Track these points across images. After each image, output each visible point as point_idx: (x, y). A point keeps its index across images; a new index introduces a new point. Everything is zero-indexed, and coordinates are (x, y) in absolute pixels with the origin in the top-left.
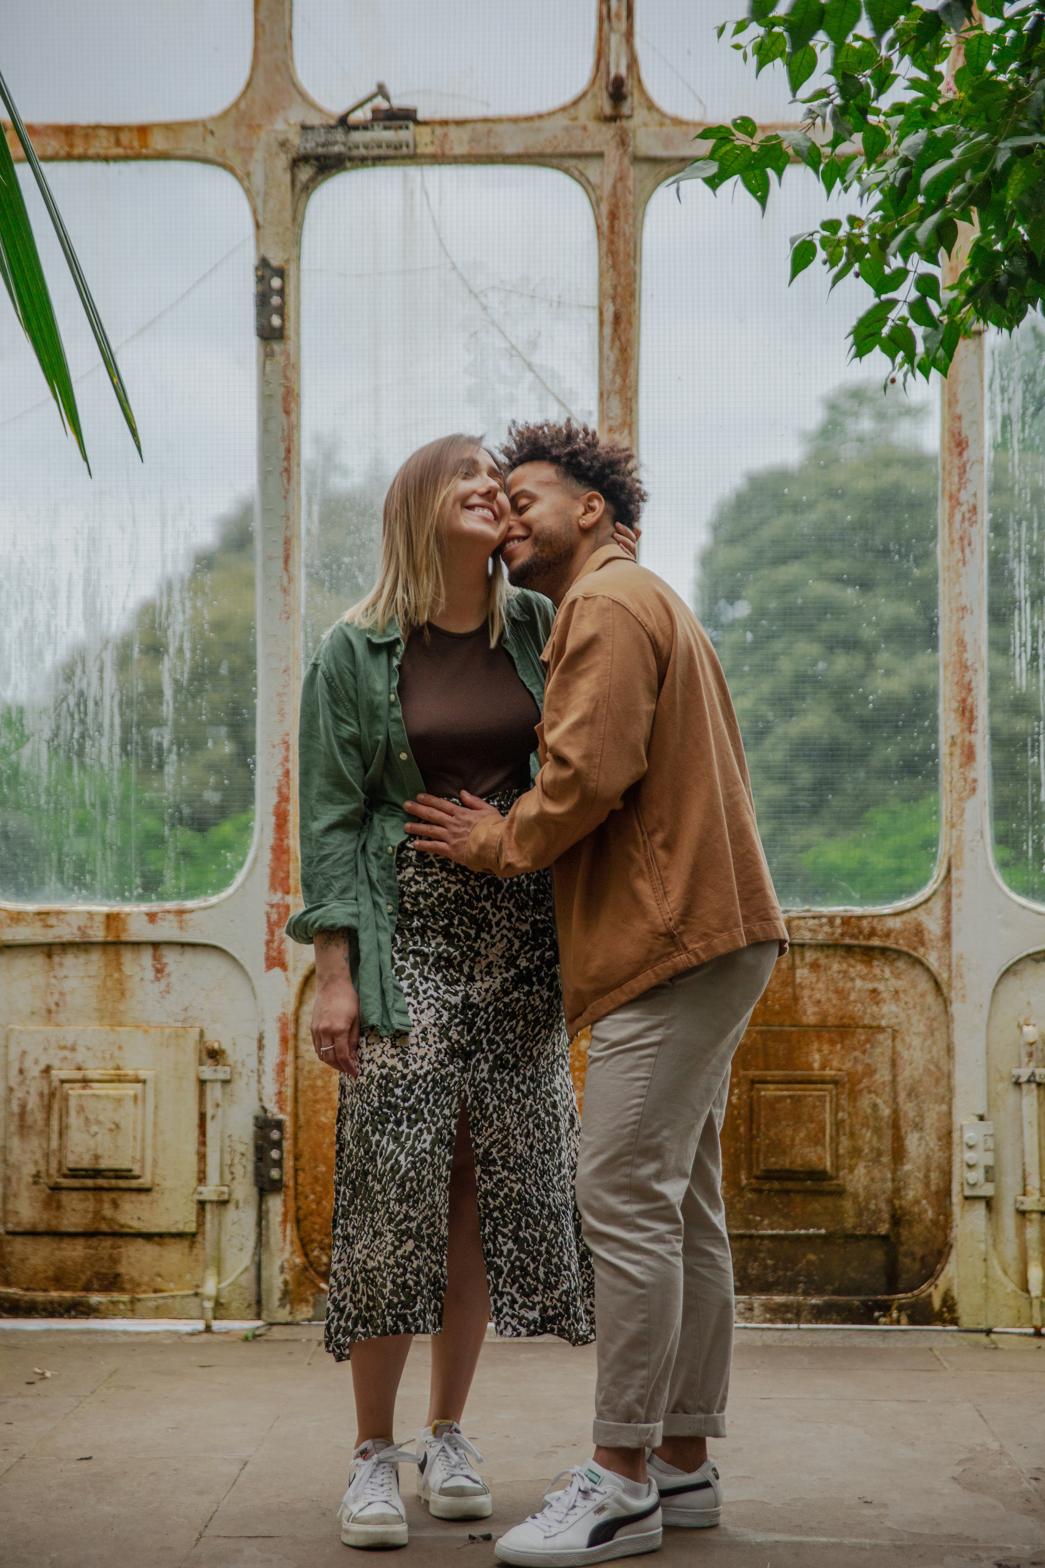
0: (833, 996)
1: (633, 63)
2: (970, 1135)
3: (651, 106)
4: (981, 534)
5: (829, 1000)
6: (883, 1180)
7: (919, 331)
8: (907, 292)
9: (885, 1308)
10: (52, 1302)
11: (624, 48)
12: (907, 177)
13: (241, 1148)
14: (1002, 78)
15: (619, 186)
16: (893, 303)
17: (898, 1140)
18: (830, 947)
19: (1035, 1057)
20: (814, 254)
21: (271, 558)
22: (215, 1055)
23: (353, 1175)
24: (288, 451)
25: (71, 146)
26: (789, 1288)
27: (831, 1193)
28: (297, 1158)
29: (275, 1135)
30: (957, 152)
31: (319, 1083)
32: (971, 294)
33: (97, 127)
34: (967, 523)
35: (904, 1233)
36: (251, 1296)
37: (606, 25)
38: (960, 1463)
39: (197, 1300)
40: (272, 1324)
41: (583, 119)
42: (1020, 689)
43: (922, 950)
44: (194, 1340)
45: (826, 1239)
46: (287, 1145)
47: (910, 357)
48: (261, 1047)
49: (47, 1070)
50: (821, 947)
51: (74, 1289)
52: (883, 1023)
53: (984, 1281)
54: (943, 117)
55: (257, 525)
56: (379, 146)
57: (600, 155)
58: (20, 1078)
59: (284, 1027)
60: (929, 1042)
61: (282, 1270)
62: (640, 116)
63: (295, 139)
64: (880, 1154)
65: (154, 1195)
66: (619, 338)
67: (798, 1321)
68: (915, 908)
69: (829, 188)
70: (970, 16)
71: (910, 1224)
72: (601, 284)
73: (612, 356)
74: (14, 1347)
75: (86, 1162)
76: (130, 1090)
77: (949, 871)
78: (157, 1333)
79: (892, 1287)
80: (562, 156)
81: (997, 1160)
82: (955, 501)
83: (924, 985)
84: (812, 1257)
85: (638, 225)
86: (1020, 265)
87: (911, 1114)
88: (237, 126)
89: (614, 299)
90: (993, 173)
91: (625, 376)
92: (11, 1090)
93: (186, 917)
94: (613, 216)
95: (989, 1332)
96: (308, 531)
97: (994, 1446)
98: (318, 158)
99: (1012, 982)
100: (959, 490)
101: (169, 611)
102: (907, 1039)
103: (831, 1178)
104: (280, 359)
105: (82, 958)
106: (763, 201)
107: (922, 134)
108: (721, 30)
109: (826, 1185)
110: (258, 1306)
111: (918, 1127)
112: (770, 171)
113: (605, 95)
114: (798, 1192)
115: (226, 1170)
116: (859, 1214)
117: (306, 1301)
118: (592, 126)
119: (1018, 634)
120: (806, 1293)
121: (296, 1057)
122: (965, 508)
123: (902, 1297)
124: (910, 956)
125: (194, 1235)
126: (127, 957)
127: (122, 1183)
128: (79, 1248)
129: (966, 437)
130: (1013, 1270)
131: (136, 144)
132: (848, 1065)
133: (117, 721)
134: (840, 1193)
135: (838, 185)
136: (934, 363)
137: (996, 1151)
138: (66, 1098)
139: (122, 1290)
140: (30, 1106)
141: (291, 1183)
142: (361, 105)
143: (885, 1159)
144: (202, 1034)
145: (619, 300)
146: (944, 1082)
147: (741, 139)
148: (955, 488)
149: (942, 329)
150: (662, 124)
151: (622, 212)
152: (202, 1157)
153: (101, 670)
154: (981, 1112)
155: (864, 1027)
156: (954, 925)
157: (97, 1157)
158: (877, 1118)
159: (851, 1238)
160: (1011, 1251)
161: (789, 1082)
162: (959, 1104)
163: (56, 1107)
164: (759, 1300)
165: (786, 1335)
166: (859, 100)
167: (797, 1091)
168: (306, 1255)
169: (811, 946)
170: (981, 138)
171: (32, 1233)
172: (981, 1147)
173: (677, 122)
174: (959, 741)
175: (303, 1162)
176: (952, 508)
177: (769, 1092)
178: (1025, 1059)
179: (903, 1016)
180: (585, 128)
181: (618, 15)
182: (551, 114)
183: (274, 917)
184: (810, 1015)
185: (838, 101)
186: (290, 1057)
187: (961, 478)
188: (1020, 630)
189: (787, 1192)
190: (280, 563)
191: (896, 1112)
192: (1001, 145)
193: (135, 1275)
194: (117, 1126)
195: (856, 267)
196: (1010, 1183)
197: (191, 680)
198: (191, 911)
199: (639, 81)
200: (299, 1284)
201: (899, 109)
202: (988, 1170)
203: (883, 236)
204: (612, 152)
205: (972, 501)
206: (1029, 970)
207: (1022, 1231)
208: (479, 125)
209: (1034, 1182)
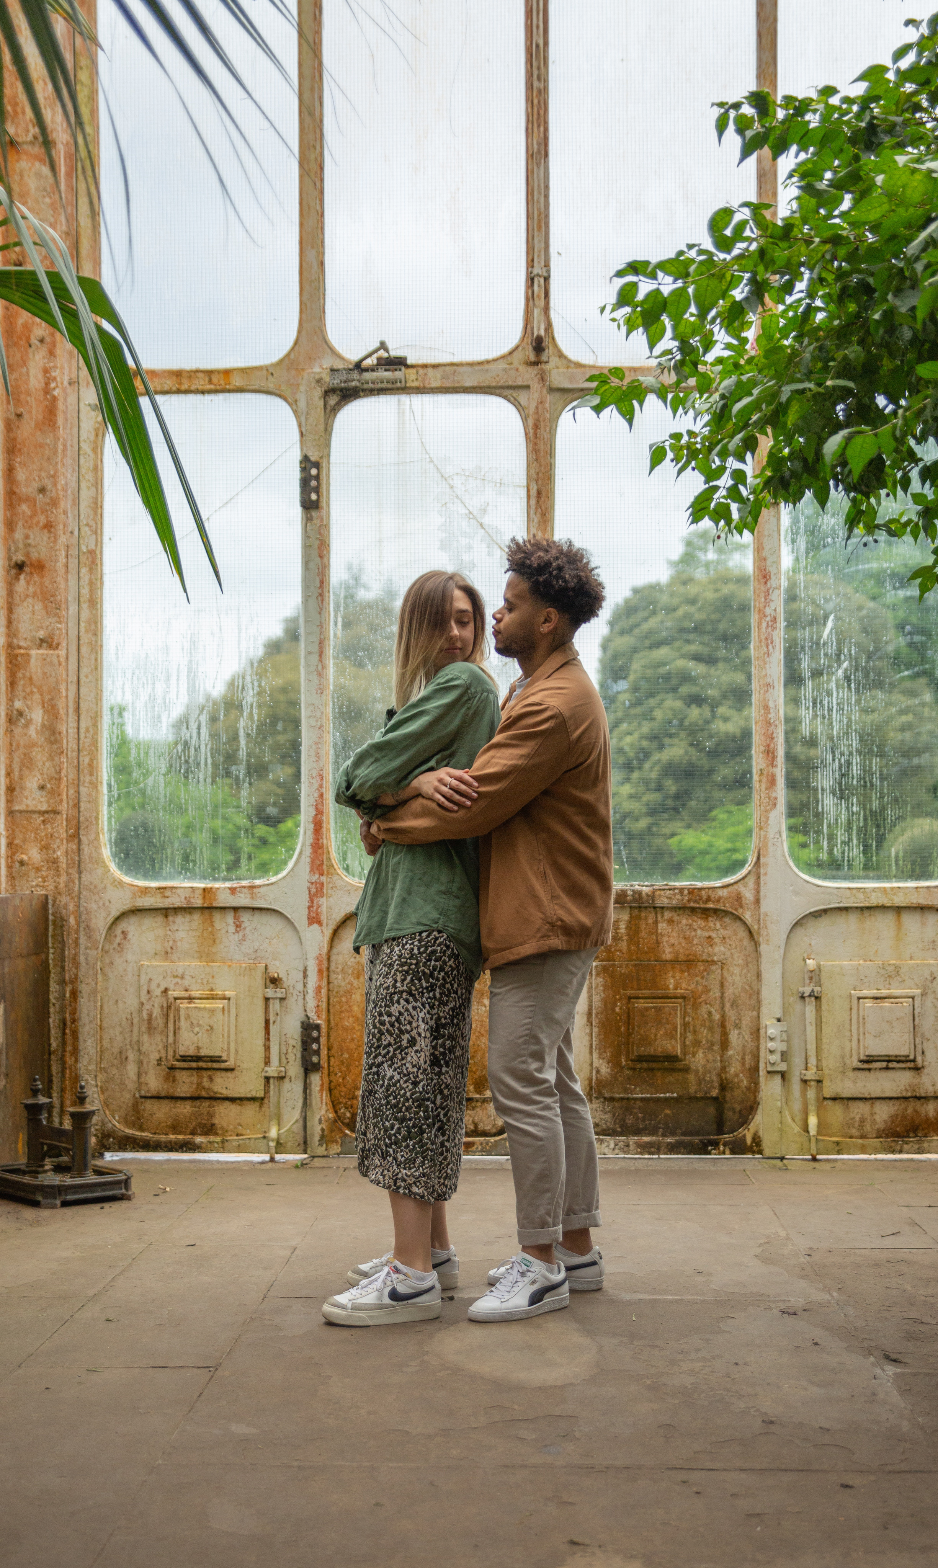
0: (683, 941)
1: (549, 327)
2: (771, 1031)
3: (561, 355)
4: (780, 635)
5: (680, 943)
6: (715, 1061)
7: (734, 507)
8: (725, 481)
9: (715, 1144)
10: (170, 1142)
11: (543, 317)
12: (725, 406)
13: (293, 1042)
14: (786, 343)
15: (540, 407)
16: (717, 488)
17: (725, 1035)
18: (680, 909)
19: (813, 980)
20: (665, 455)
21: (310, 653)
22: (275, 981)
24: (322, 582)
25: (180, 384)
26: (653, 1132)
27: (680, 1070)
28: (329, 1049)
29: (315, 1034)
30: (756, 392)
31: (344, 999)
32: (768, 483)
33: (197, 371)
34: (769, 629)
35: (728, 1095)
36: (299, 1138)
37: (531, 302)
38: (760, 1245)
39: (265, 1141)
40: (314, 1157)
41: (516, 364)
42: (805, 738)
43: (740, 910)
44: (263, 1167)
45: (677, 1100)
46: (323, 1040)
47: (729, 522)
48: (305, 976)
49: (166, 991)
50: (675, 909)
51: (185, 1134)
52: (715, 958)
53: (779, 1125)
54: (747, 368)
55: (302, 631)
56: (382, 382)
57: (527, 387)
58: (148, 996)
59: (320, 963)
60: (745, 971)
61: (320, 1122)
62: (554, 361)
63: (327, 378)
64: (712, 1044)
65: (236, 1072)
66: (540, 507)
67: (658, 1154)
68: (736, 883)
69: (675, 412)
70: (763, 304)
71: (732, 1089)
72: (528, 472)
73: (536, 519)
74: (146, 1171)
75: (191, 1052)
76: (219, 1004)
77: (758, 858)
78: (239, 1162)
79: (720, 1132)
80: (502, 387)
81: (789, 1047)
82: (762, 614)
83: (742, 933)
84: (668, 1112)
85: (553, 432)
86: (798, 465)
87: (733, 1018)
88: (288, 369)
89: (537, 481)
90: (780, 404)
92: (142, 1004)
93: (255, 890)
94: (536, 427)
95: (782, 1159)
96: (335, 635)
97: (783, 1234)
98: (341, 390)
99: (799, 931)
100: (765, 607)
101: (243, 688)
102: (731, 969)
103: (681, 1060)
104: (317, 522)
105: (188, 918)
106: (630, 422)
107: (734, 378)
108: (603, 309)
109: (677, 1065)
110: (305, 1145)
111: (737, 1026)
112: (635, 403)
113: (530, 348)
114: (659, 1069)
115: (283, 1057)
116: (699, 1083)
117: (337, 1142)
118: (522, 368)
120: (664, 1135)
121: (329, 983)
122: (768, 619)
123: (726, 1137)
124: (733, 914)
125: (262, 1099)
126: (217, 916)
127: (215, 1065)
128: (188, 1107)
129: (768, 572)
130: (798, 1118)
131: (222, 382)
132: (692, 987)
133: (209, 761)
134: (686, 1070)
135: (680, 411)
136: (745, 526)
137: (788, 1042)
138: (178, 1010)
139: (216, 1134)
140: (154, 1015)
141: (326, 1065)
142: (369, 355)
143: (716, 1048)
144: (266, 967)
145: (540, 482)
146: (755, 997)
147: (615, 382)
148: (762, 605)
149: (749, 504)
150: (568, 367)
151: (540, 425)
152: (267, 1048)
153: (199, 728)
154: (778, 1016)
155: (703, 961)
156: (762, 894)
157: (198, 1048)
158: (711, 1021)
159: (693, 1099)
160: (797, 1106)
161: (654, 998)
162: (764, 1010)
163: (171, 1016)
164: (633, 1140)
165: (650, 1162)
166: (692, 357)
167: (659, 1003)
168: (336, 1112)
169: (668, 908)
170: (770, 384)
171: (158, 1097)
172: (779, 1039)
173: (578, 365)
174: (765, 772)
175: (333, 1052)
176: (760, 619)
177: (641, 1004)
178: (808, 981)
179: (728, 954)
180: (517, 370)
181: (538, 296)
182: (494, 360)
183: (313, 890)
184: (667, 954)
185: (678, 357)
186: (324, 983)
187: (765, 598)
188: (805, 699)
189: (652, 1069)
190: (316, 657)
191: (723, 1017)
192: (783, 389)
193: (225, 1125)
194: (212, 1028)
195: (693, 464)
196: (797, 1061)
197: (258, 734)
198: (260, 886)
199: (553, 338)
200: (332, 1131)
201: (720, 361)
202: (783, 1054)
203: (711, 443)
204: (535, 385)
205: (773, 614)
206: (811, 923)
207: (804, 1093)
208: (448, 368)
209: (813, 1061)
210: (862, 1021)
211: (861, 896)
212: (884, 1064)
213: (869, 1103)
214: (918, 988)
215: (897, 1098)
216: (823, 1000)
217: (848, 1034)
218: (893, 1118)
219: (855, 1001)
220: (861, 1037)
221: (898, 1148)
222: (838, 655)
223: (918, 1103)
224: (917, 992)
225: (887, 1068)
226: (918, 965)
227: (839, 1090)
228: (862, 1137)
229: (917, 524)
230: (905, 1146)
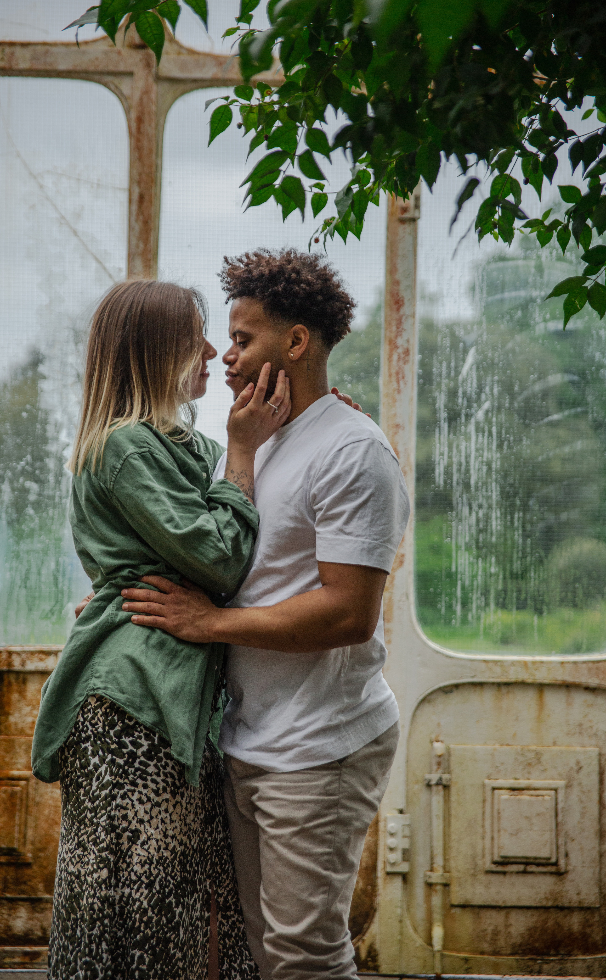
2: (392, 825)
4: (412, 370)
15: (145, 98)
19: (442, 766)
23: (154, 942)
34: (401, 363)
41: (118, 47)
42: (439, 487)
53: (399, 937)
57: (130, 74)
66: (143, 214)
72: (130, 172)
73: (137, 227)
80: (102, 73)
81: (412, 844)
82: (393, 345)
85: (160, 129)
89: (139, 183)
91: (146, 241)
94: (140, 120)
99: (427, 708)
100: (396, 337)
118: (126, 52)
119: (438, 445)
122: (400, 350)
129: (403, 297)
130: (421, 929)
137: (411, 837)
145: (143, 185)
148: (393, 335)
150: (179, 53)
151: (146, 118)
154: (401, 807)
160: (420, 913)
172: (400, 834)
173: (191, 52)
176: (391, 350)
178: (435, 767)
180: (119, 53)
182: (94, 41)
187: (398, 328)
188: (440, 443)
196: (422, 860)
202: (405, 852)
204: (140, 72)
205: (406, 345)
206: (441, 699)
207: (428, 898)
208: (39, 48)
209: (439, 861)
210: (497, 816)
211: (498, 670)
212: (521, 868)
213: (503, 913)
214: (561, 777)
215: (536, 908)
216: (453, 790)
217: (480, 830)
218: (531, 930)
219: (489, 792)
220: (496, 835)
221: (537, 968)
222: (479, 394)
223: (561, 914)
224: (561, 783)
225: (525, 872)
226: (562, 752)
227: (469, 896)
228: (496, 953)
229: (566, 226)
230: (545, 967)
